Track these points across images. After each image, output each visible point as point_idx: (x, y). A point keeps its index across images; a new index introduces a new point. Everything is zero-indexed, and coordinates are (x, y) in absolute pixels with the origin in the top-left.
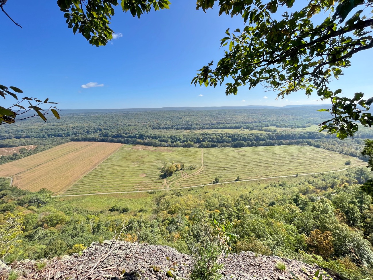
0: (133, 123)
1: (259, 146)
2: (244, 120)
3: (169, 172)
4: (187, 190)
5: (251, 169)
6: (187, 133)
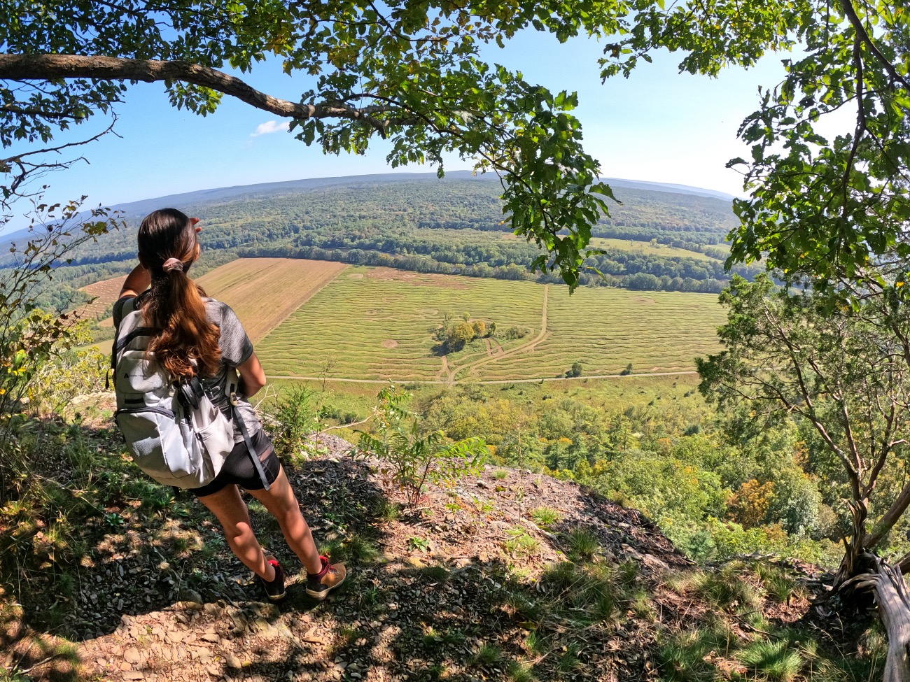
0: (371, 212)
1: (690, 291)
2: (662, 219)
3: (455, 340)
4: (499, 389)
5: (663, 348)
6: (510, 242)
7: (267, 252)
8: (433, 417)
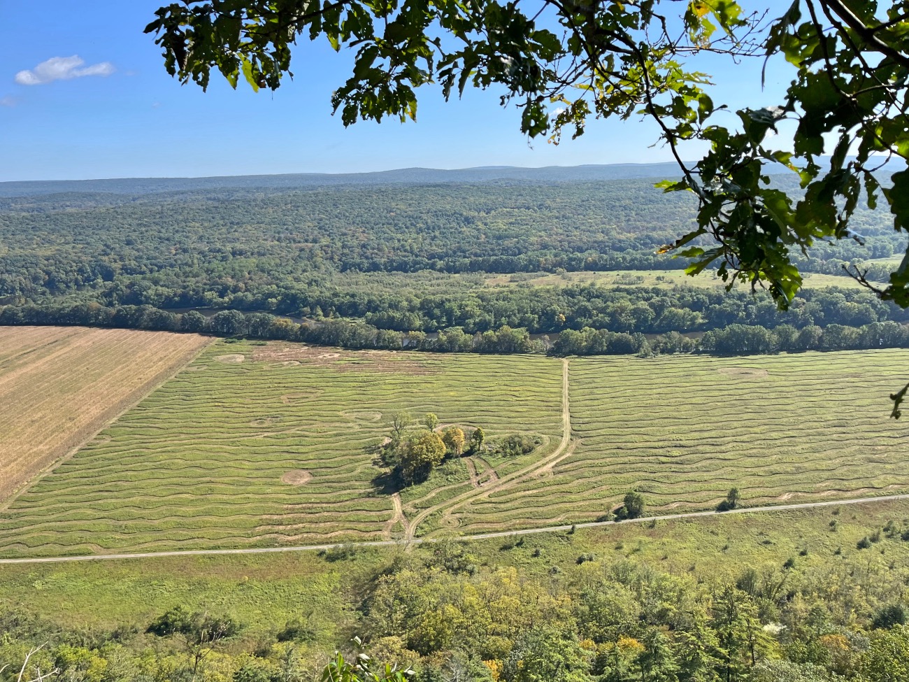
0: (254, 245)
1: (839, 348)
3: (413, 462)
4: (497, 548)
5: (796, 458)
6: (498, 289)
7: (46, 315)
8: (380, 610)
